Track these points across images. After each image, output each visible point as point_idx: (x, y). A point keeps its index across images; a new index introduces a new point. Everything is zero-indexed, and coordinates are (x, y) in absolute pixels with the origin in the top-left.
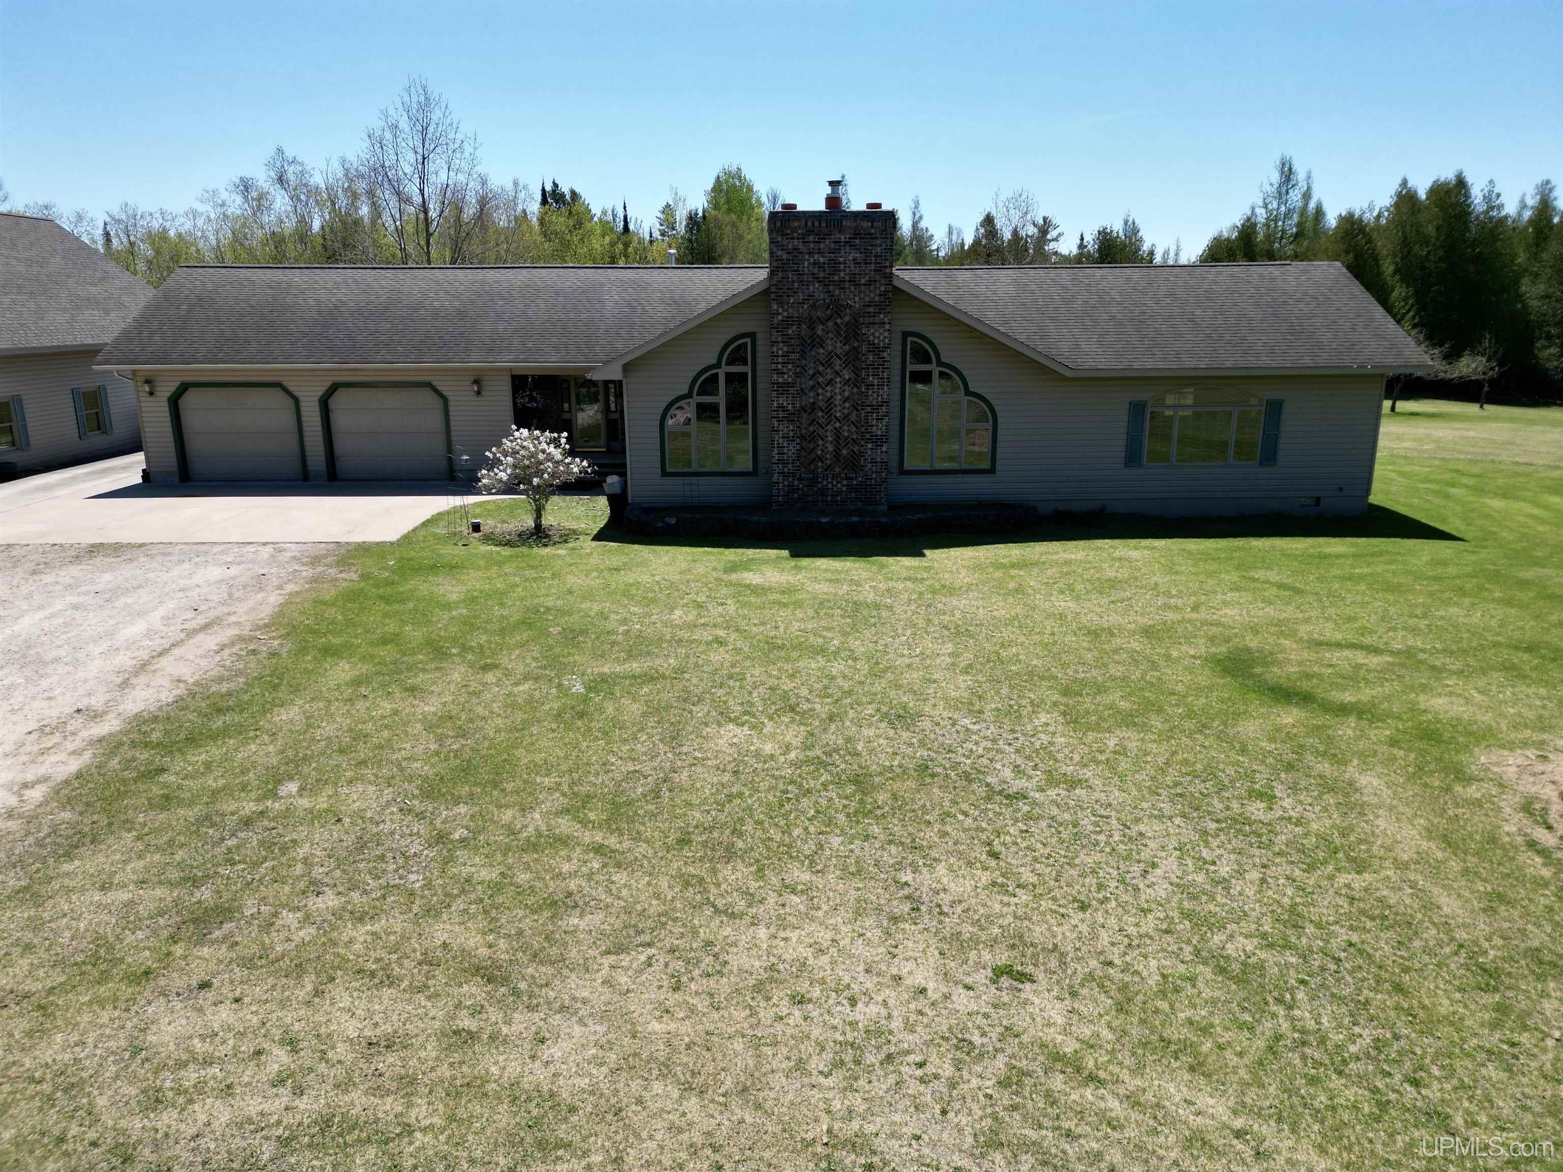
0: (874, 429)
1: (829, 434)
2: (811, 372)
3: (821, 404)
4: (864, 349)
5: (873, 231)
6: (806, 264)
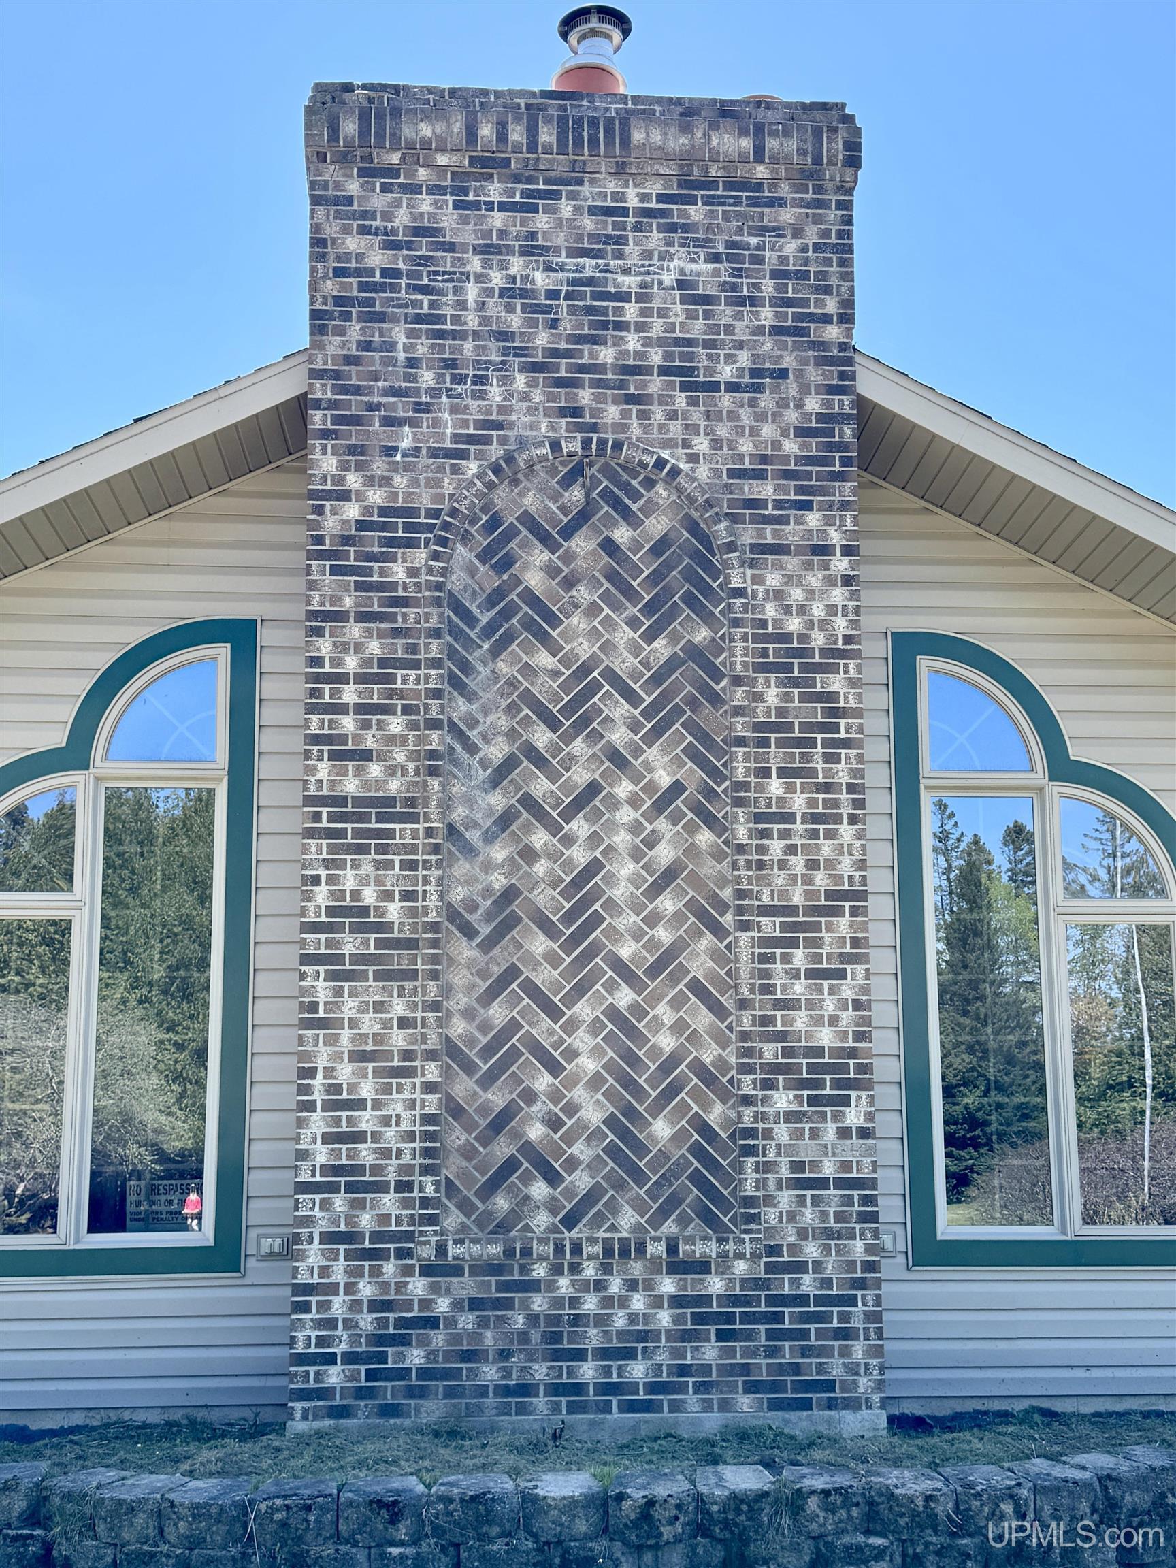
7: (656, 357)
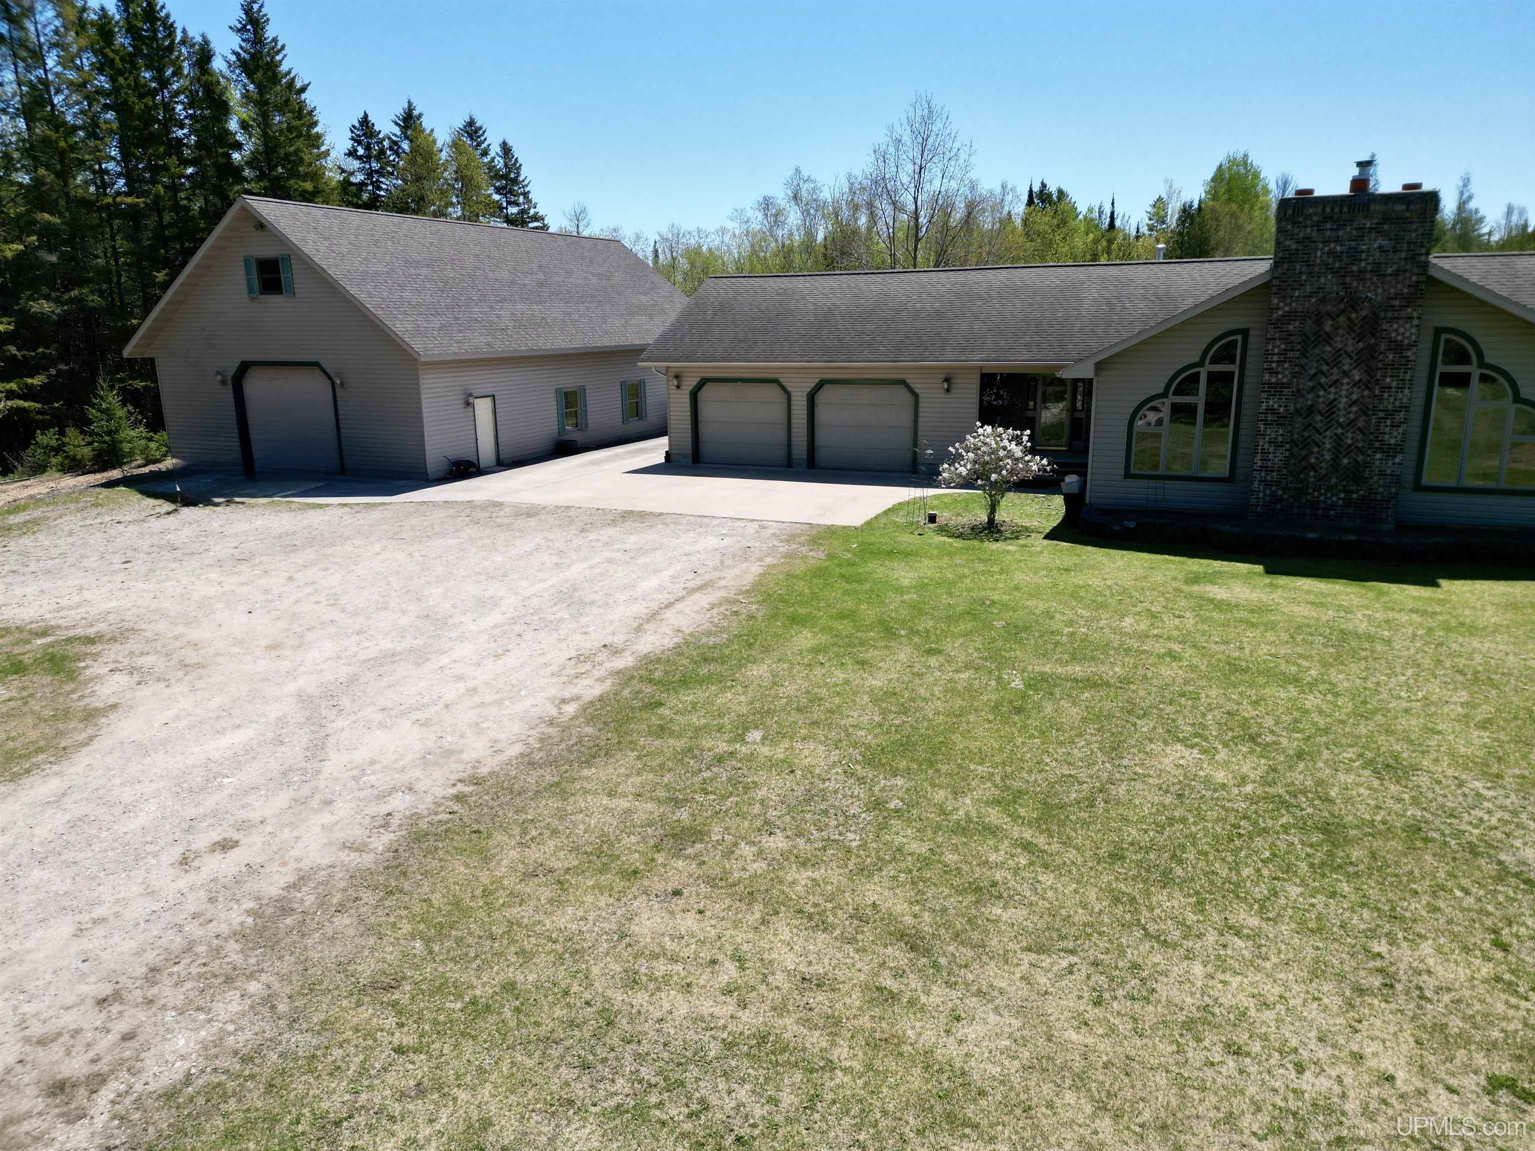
0: (1386, 437)
1: (1327, 440)
2: (1312, 372)
3: (1320, 407)
4: (1383, 346)
5: (1408, 214)
6: (1319, 254)
7: (1369, 268)
